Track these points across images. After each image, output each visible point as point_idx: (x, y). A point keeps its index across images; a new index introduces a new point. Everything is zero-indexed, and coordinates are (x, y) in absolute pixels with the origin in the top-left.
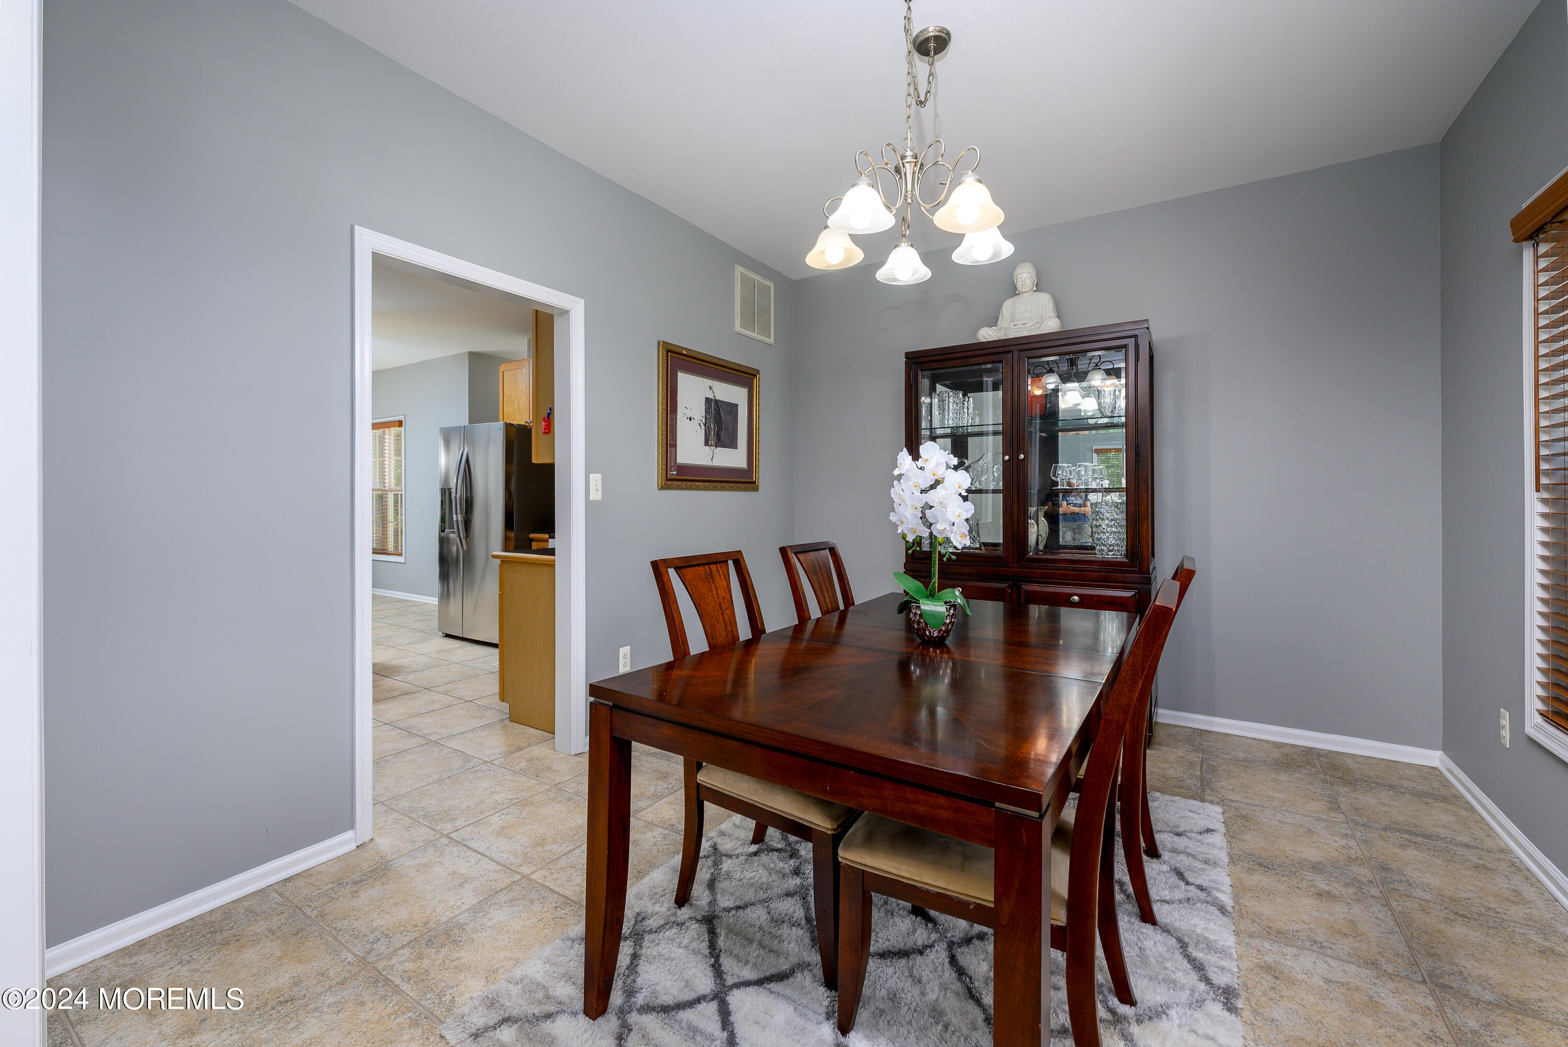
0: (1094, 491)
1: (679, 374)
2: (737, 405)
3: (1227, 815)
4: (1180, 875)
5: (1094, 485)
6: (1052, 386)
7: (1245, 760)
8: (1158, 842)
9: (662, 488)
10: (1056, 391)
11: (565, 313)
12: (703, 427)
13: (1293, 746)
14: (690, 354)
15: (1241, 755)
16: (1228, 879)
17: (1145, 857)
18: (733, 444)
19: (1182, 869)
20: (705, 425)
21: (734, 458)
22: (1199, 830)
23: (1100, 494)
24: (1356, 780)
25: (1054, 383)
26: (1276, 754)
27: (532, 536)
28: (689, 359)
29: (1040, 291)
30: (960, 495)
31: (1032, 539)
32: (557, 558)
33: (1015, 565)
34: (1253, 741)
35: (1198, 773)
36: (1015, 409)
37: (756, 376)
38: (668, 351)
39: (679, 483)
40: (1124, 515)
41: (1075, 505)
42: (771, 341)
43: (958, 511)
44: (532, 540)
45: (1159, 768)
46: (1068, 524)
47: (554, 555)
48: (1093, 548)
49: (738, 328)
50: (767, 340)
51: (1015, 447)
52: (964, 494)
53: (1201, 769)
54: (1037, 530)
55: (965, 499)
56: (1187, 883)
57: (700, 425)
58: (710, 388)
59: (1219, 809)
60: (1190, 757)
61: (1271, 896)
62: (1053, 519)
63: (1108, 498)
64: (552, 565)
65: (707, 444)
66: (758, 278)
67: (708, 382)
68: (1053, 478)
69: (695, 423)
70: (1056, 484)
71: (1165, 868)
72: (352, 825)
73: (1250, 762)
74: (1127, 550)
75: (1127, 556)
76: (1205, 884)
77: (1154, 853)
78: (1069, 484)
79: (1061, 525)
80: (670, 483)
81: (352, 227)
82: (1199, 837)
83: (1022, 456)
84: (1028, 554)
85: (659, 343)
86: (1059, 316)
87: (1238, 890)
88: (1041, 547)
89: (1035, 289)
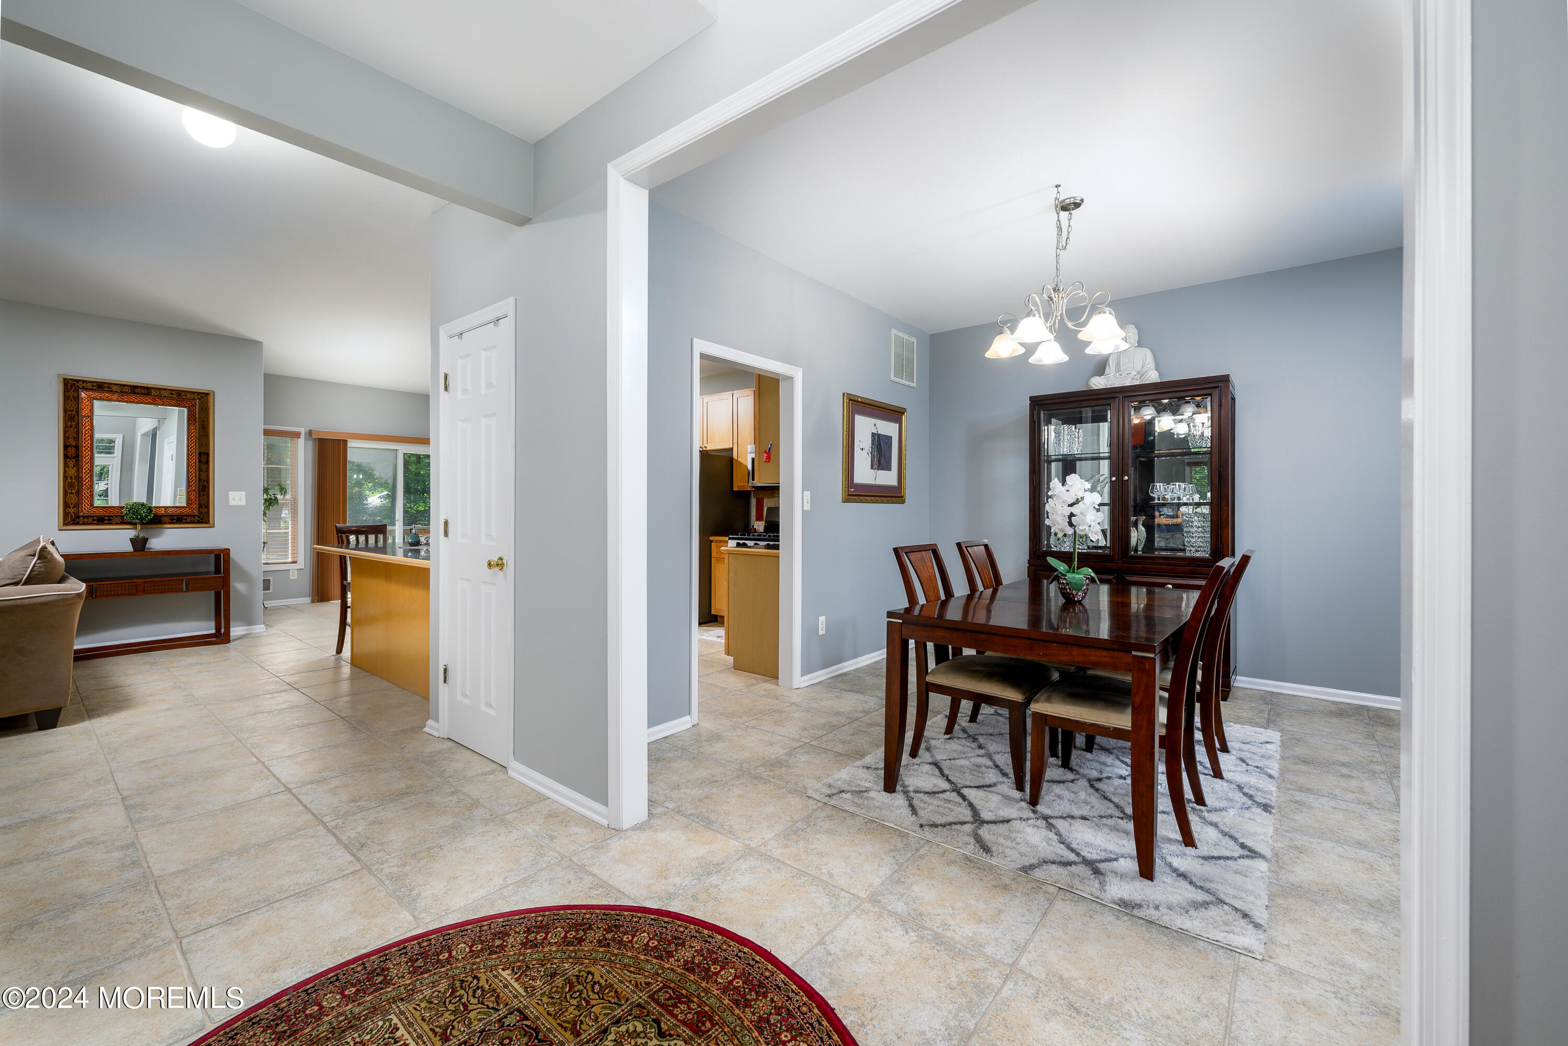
0: (1185, 504)
1: (856, 416)
2: (891, 437)
3: (1284, 737)
4: (1243, 761)
5: (1185, 500)
6: (1148, 417)
7: (1306, 710)
8: (1229, 746)
9: (845, 501)
10: (1153, 419)
11: (790, 379)
12: (870, 455)
13: (1349, 704)
14: (863, 401)
15: (1303, 708)
16: (1278, 765)
17: (1218, 752)
18: (888, 468)
19: (1245, 758)
20: (871, 454)
21: (888, 478)
22: (1261, 742)
23: (1191, 507)
24: (1394, 725)
25: (1150, 414)
26: (1333, 708)
27: (711, 538)
28: (862, 405)
29: (1141, 347)
30: (1094, 507)
31: (1133, 541)
32: (781, 552)
33: (1120, 561)
34: (1315, 700)
35: (1266, 716)
36: (1121, 441)
37: (904, 413)
38: (850, 400)
39: (856, 498)
40: (1209, 524)
41: (1168, 516)
42: (914, 385)
43: (1093, 518)
44: (712, 541)
45: (1235, 712)
46: (1163, 535)
47: (779, 549)
48: (1185, 550)
49: (893, 378)
50: (911, 384)
51: (1120, 471)
52: (1097, 507)
53: (1269, 714)
54: (1137, 536)
55: (1098, 510)
56: (1248, 765)
57: (868, 453)
58: (875, 425)
59: (1279, 734)
60: (1261, 707)
61: (1307, 775)
62: (1150, 528)
63: (1199, 510)
64: (777, 557)
65: (872, 468)
66: (906, 337)
67: (873, 421)
68: (1151, 495)
69: (865, 452)
70: (1153, 499)
71: (1233, 757)
72: (689, 713)
73: (1309, 711)
74: (1211, 549)
75: (1211, 555)
76: (1259, 766)
77: (1225, 749)
78: (1164, 498)
79: (1156, 536)
80: (850, 497)
81: (692, 339)
82: (1260, 745)
83: (1126, 478)
84: (1130, 553)
85: (844, 394)
86: (1157, 368)
87: (1283, 771)
88: (1140, 548)
89: (1137, 345)
